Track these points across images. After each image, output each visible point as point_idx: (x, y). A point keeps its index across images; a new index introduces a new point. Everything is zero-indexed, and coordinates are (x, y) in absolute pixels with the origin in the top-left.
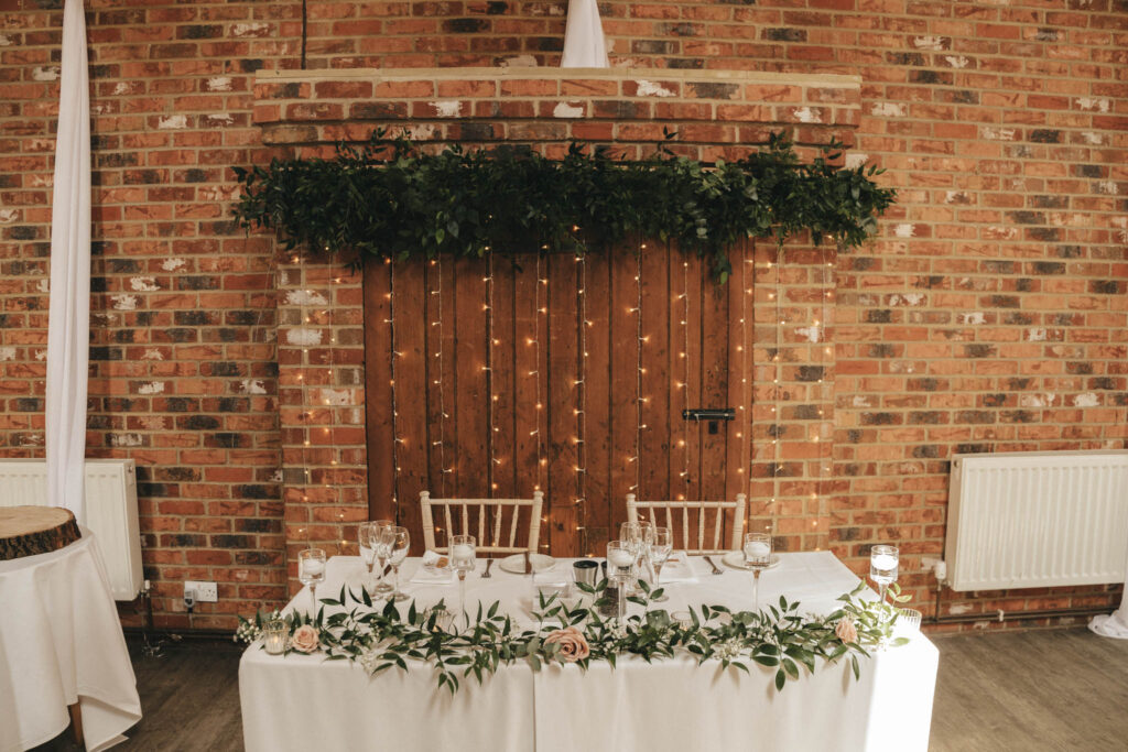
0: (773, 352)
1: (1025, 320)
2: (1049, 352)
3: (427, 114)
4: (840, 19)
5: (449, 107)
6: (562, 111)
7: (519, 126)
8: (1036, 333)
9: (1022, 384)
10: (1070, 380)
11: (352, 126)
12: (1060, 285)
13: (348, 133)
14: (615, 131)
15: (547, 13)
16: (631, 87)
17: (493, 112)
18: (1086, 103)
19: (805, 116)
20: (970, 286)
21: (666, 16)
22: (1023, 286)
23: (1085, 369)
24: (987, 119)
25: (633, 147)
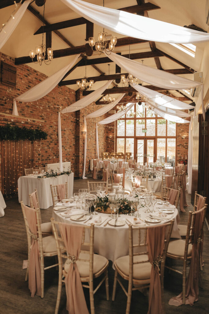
0: (36, 152)
1: (50, 148)
2: (52, 152)
3: (10, 121)
4: (36, 111)
5: (12, 120)
6: (22, 122)
7: (18, 123)
8: (51, 149)
9: (49, 156)
10: (53, 155)
11: (2, 121)
12: (52, 144)
13: (2, 122)
14: (26, 125)
15: (10, 105)
16: (28, 120)
17: (16, 121)
18: (54, 123)
19: (40, 125)
20: (46, 144)
21: (22, 108)
22: (50, 144)
23: (54, 154)
24: (47, 124)
25: (28, 127)
